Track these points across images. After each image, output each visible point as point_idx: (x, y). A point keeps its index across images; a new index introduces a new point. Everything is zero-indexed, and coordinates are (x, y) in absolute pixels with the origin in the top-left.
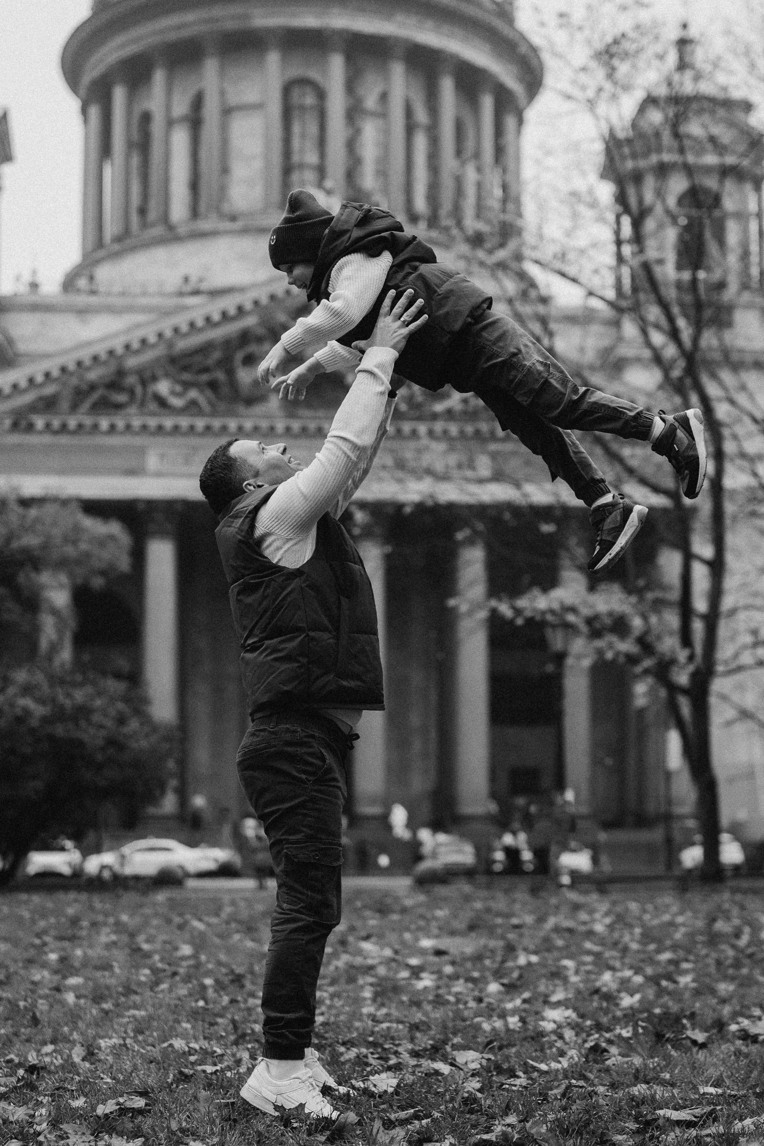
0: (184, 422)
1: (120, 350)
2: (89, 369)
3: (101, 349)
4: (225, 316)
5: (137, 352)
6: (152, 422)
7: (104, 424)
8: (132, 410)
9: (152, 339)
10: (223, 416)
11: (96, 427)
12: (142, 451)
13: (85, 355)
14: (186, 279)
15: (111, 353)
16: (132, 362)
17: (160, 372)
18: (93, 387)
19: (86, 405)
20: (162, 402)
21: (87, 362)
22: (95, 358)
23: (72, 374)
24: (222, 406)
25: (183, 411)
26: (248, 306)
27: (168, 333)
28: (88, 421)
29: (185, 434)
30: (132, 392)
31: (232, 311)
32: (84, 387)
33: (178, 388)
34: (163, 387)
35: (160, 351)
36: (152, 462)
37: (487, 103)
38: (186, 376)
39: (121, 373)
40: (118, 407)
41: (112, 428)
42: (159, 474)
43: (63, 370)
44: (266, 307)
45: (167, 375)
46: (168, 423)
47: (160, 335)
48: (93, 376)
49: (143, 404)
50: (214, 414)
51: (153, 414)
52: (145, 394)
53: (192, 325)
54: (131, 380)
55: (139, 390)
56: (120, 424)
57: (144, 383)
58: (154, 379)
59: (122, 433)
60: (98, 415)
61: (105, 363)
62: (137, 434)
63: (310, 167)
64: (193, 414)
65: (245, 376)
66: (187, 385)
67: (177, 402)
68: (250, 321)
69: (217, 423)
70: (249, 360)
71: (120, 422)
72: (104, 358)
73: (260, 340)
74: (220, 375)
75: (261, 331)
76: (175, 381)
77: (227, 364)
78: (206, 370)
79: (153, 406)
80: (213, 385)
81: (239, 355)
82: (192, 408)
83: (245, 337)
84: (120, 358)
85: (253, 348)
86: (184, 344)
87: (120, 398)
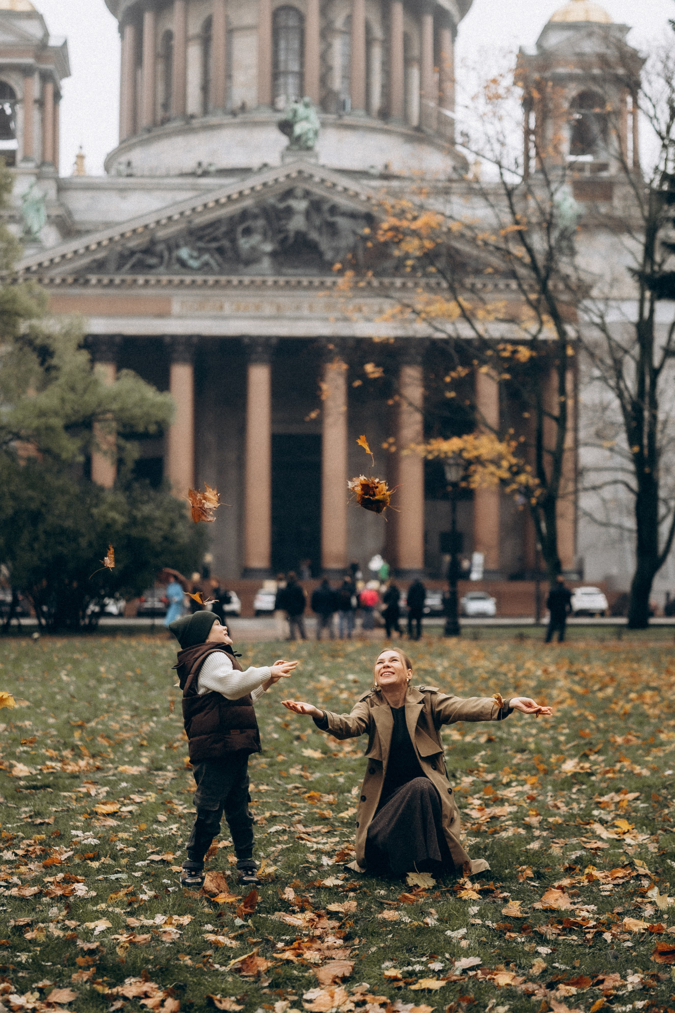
0: (199, 279)
1: (152, 226)
2: (129, 239)
3: (138, 225)
4: (230, 199)
5: (165, 226)
6: (176, 279)
7: (141, 280)
8: (162, 269)
9: (176, 216)
10: (228, 274)
11: (135, 281)
12: (168, 300)
13: (127, 229)
14: (200, 164)
15: (146, 227)
16: (161, 234)
17: (182, 242)
18: (132, 253)
19: (128, 266)
20: (183, 264)
21: (128, 234)
22: (134, 231)
23: (116, 242)
24: (226, 266)
25: (199, 270)
26: (247, 191)
27: (188, 211)
28: (129, 278)
29: (200, 287)
30: (161, 257)
31: (235, 194)
32: (126, 253)
33: (195, 254)
34: (184, 253)
35: (182, 226)
36: (176, 308)
37: (429, 21)
38: (200, 244)
39: (153, 242)
40: (151, 267)
41: (147, 282)
42: (180, 317)
43: (111, 240)
44: (260, 192)
45: (186, 244)
46: (188, 279)
47: (182, 214)
48: (132, 244)
49: (168, 266)
50: (221, 273)
51: (177, 273)
52: (170, 258)
53: (205, 206)
54: (160, 247)
55: (166, 254)
56: (153, 281)
57: (170, 249)
58: (178, 247)
59: (153, 286)
60: (137, 274)
61: (141, 234)
62: (164, 287)
63: (292, 72)
64: (206, 274)
65: (245, 244)
66: (201, 251)
67: (194, 264)
68: (248, 203)
69: (223, 279)
70: (248, 232)
71: (153, 279)
72: (140, 230)
73: (255, 217)
74: (226, 243)
75: (256, 211)
76: (193, 248)
77: (231, 235)
78: (215, 239)
79: (177, 267)
80: (220, 251)
81: (240, 229)
82: (205, 268)
83: (244, 215)
84: (153, 229)
85: (249, 223)
86: (199, 220)
87: (153, 261)
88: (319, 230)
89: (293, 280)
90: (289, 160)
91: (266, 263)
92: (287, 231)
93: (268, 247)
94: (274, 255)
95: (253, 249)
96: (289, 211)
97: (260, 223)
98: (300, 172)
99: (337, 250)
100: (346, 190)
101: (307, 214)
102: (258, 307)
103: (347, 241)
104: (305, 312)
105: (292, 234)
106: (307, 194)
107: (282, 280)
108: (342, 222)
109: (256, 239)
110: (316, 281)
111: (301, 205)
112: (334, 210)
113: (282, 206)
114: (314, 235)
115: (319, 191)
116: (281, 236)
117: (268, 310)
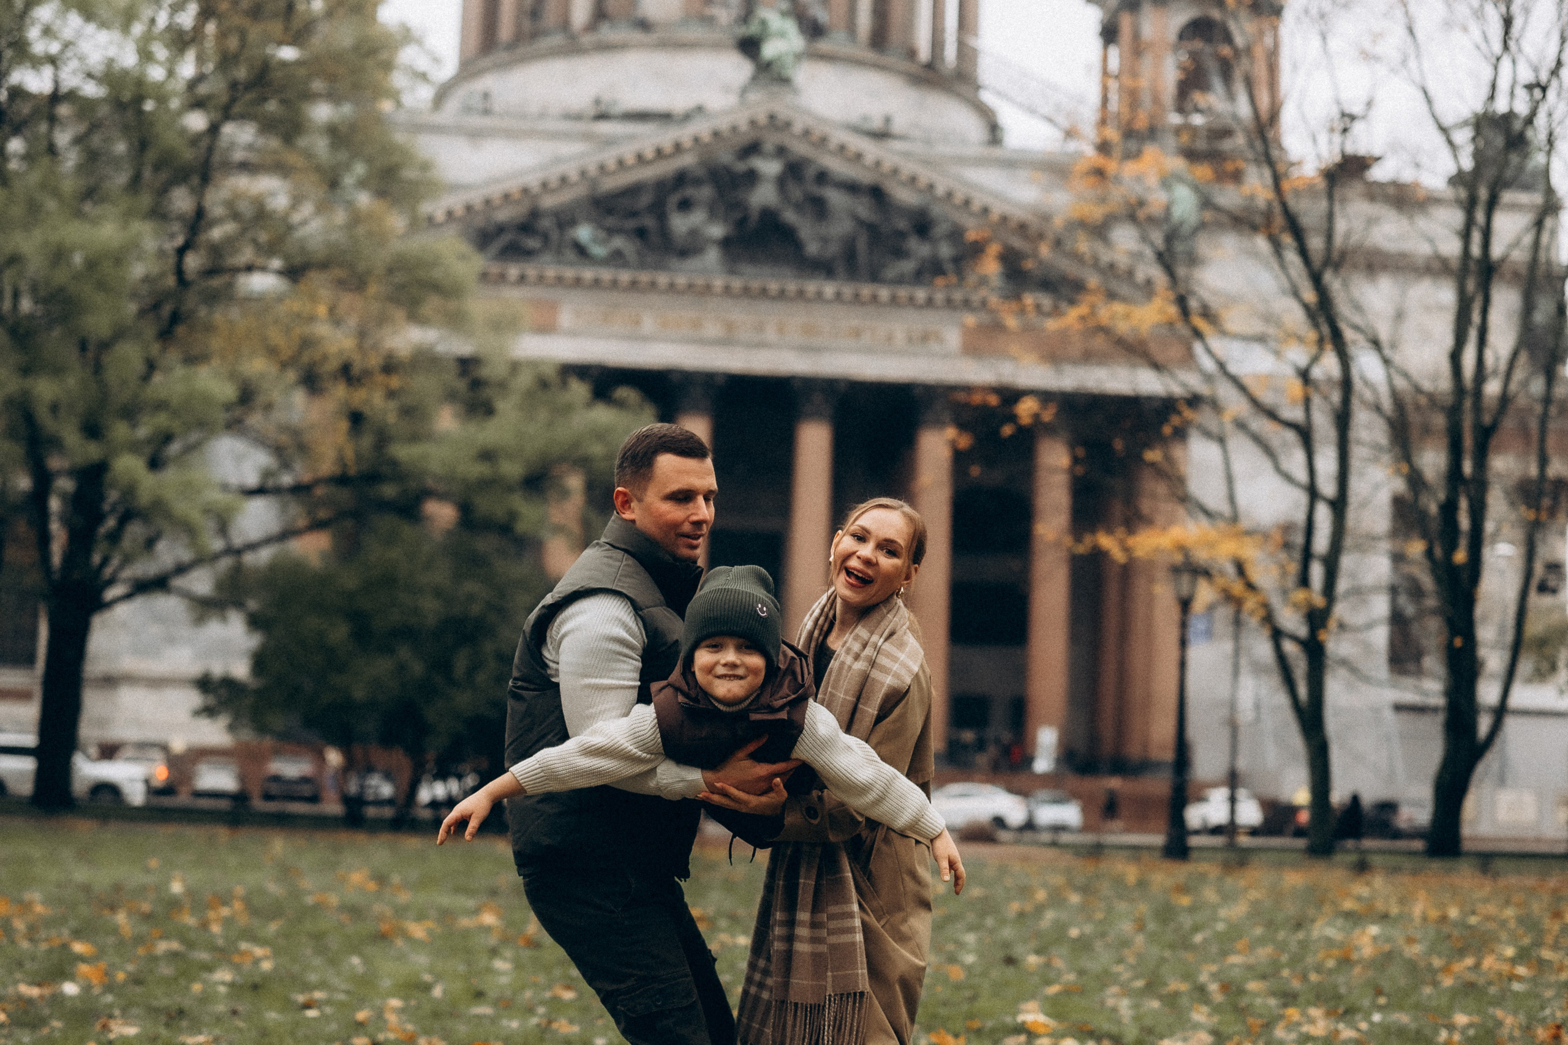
0: (606, 274)
1: (535, 188)
2: (498, 208)
3: (513, 186)
4: (659, 153)
5: (555, 190)
6: (569, 273)
7: (513, 273)
8: (547, 257)
9: (574, 176)
10: (652, 270)
11: (504, 274)
12: (553, 307)
13: (495, 192)
15: (526, 190)
16: (548, 202)
17: (581, 216)
18: (501, 229)
19: (495, 248)
20: (581, 250)
21: (497, 202)
22: (506, 197)
23: (478, 213)
24: (651, 258)
25: (605, 262)
26: (687, 142)
27: (592, 170)
28: (495, 268)
29: (606, 289)
30: (546, 238)
31: (668, 147)
32: (492, 229)
33: (602, 234)
34: (584, 233)
35: (581, 191)
36: (566, 318)
38: (611, 221)
39: (535, 214)
40: (530, 253)
41: (522, 276)
42: (573, 333)
43: (469, 208)
44: (706, 145)
45: (589, 219)
46: (588, 274)
47: (583, 173)
48: (503, 215)
49: (559, 252)
50: (642, 266)
51: (571, 264)
52: (561, 240)
53: (621, 163)
54: (546, 223)
55: (555, 235)
56: (532, 275)
57: (561, 227)
58: (573, 223)
59: (532, 285)
60: (507, 262)
61: (517, 202)
62: (551, 286)
64: (617, 266)
65: (680, 224)
66: (611, 232)
67: (599, 251)
68: (688, 160)
69: (644, 277)
70: (685, 205)
71: (531, 271)
72: (517, 196)
73: (697, 182)
74: (649, 222)
75: (700, 172)
76: (600, 226)
77: (658, 209)
78: (634, 214)
79: (570, 255)
80: (641, 233)
81: (674, 199)
82: (617, 258)
83: (681, 179)
84: (535, 197)
85: (689, 192)
86: (610, 184)
87: (532, 243)
88: (798, 207)
89: (755, 284)
90: (754, 97)
91: (712, 256)
92: (746, 209)
93: (717, 231)
94: (726, 244)
95: (694, 233)
96: (752, 177)
97: (706, 192)
98: (772, 117)
99: (825, 240)
100: (842, 148)
101: (781, 182)
102: (697, 325)
103: (840, 227)
104: (771, 335)
105: (755, 215)
106: (781, 151)
107: (737, 283)
108: (835, 198)
109: (696, 218)
110: (792, 287)
111: (770, 168)
112: (823, 177)
113: (741, 167)
114: (790, 216)
115: (800, 149)
116: (738, 215)
117: (712, 330)
